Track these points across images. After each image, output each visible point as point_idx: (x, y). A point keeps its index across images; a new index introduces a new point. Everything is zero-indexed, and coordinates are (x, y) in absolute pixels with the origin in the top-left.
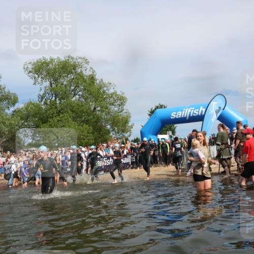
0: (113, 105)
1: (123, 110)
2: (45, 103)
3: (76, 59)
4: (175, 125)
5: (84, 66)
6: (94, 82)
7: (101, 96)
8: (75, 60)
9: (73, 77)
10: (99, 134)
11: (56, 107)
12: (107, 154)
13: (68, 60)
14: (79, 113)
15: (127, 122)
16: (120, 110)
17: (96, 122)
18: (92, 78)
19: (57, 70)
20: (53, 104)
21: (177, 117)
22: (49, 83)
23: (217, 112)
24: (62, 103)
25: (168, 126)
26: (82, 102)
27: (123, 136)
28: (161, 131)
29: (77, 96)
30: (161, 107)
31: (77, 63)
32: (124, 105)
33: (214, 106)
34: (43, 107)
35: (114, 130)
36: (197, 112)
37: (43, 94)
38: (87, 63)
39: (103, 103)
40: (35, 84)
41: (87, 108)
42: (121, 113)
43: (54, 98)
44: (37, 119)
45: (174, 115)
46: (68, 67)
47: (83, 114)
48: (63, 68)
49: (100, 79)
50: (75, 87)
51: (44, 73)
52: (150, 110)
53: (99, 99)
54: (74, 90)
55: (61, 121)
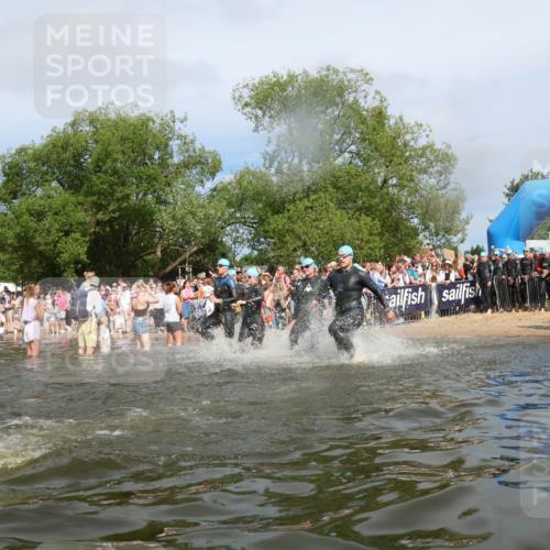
0: (426, 172)
1: (448, 183)
2: (279, 171)
3: (345, 73)
5: (362, 88)
6: (384, 124)
7: (399, 153)
8: (341, 75)
9: (336, 113)
10: (394, 236)
11: (301, 180)
12: (413, 281)
14: (352, 192)
15: (456, 211)
16: (442, 184)
17: (388, 210)
18: (380, 115)
19: (303, 99)
20: (296, 172)
22: (286, 127)
24: (315, 169)
26: (356, 165)
27: (448, 241)
28: (533, 231)
29: (347, 155)
30: (535, 176)
31: (346, 83)
32: (450, 174)
34: (275, 179)
35: (427, 228)
37: (274, 152)
38: (369, 80)
39: (404, 169)
40: (256, 130)
41: (370, 180)
42: (444, 191)
43: (296, 161)
44: (260, 205)
46: (327, 91)
47: (360, 194)
48: (315, 94)
49: (397, 116)
50: (343, 134)
51: (276, 106)
52: (509, 185)
53: (396, 159)
54: (341, 141)
55: (312, 208)
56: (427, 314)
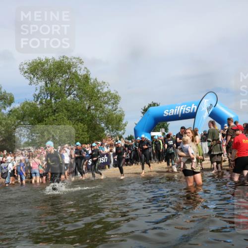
0: (107, 103)
1: (117, 108)
2: (41, 103)
3: (71, 59)
4: (168, 123)
5: (79, 66)
6: (88, 82)
7: (95, 95)
8: (69, 60)
9: (67, 77)
10: (94, 132)
11: (51, 107)
12: (102, 152)
13: (63, 60)
14: (74, 112)
15: (120, 120)
16: (114, 108)
17: (91, 121)
18: (87, 78)
19: (52, 70)
20: (49, 103)
21: (170, 115)
22: (44, 82)
23: (208, 109)
24: (57, 102)
25: (161, 124)
26: (77, 101)
27: (117, 133)
28: (154, 128)
29: (72, 96)
30: (154, 105)
31: (72, 63)
32: (118, 104)
33: (206, 103)
34: (39, 106)
35: (108, 128)
36: (188, 110)
37: (39, 94)
38: (82, 63)
39: (98, 102)
40: (30, 84)
41: (82, 107)
42: (115, 112)
43: (49, 98)
44: (32, 119)
45: (166, 113)
46: (63, 67)
47: (78, 113)
48: (57, 68)
49: (94, 78)
50: (70, 86)
51: (40, 73)
52: (143, 108)
53: (93, 98)
54: (69, 89)
55: (56, 120)
56: (109, 166)
